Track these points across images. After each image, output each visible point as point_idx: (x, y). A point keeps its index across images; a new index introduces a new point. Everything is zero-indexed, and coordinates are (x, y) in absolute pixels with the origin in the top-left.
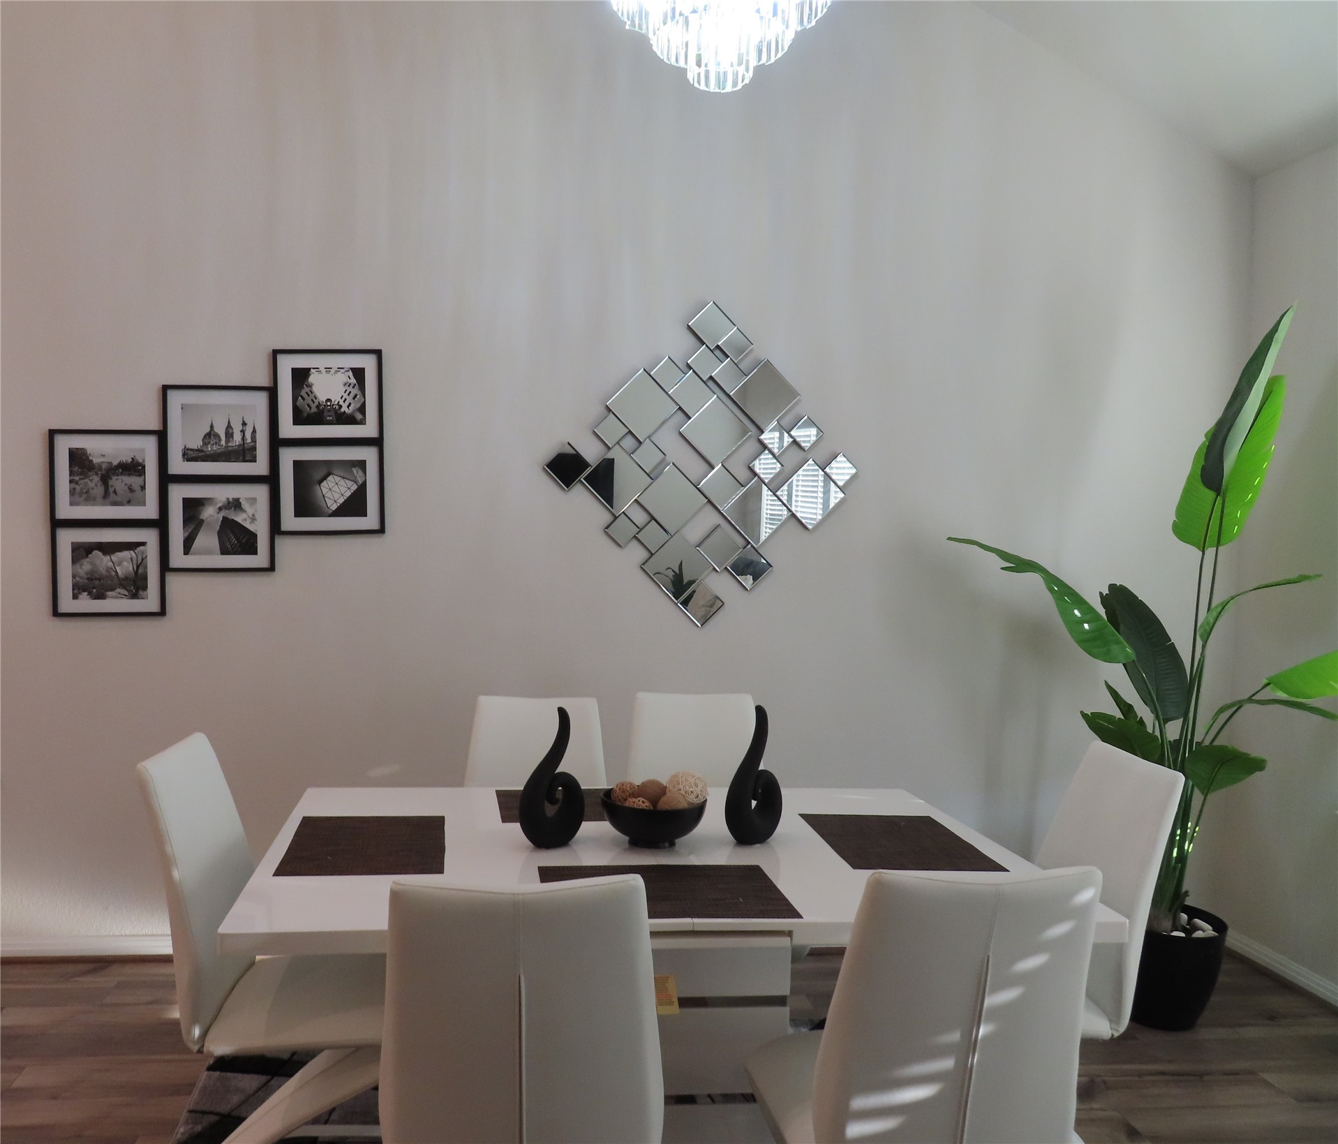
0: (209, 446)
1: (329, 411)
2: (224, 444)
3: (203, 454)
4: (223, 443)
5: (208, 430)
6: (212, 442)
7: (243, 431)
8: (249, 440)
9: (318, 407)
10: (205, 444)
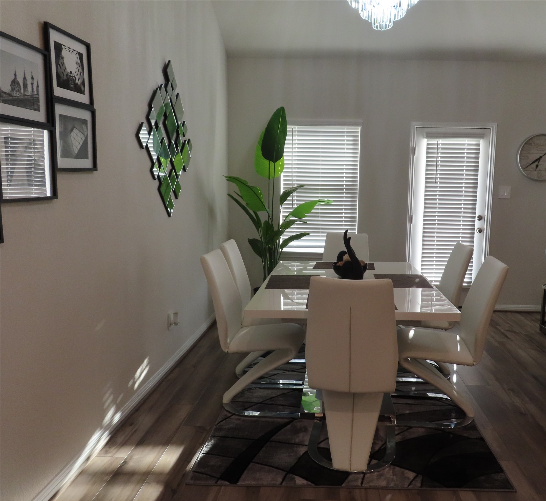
0: (15, 92)
1: (71, 80)
2: (23, 93)
3: (11, 98)
4: (22, 91)
5: (13, 78)
6: (16, 89)
7: (32, 84)
8: (35, 93)
9: (67, 75)
10: (13, 90)
